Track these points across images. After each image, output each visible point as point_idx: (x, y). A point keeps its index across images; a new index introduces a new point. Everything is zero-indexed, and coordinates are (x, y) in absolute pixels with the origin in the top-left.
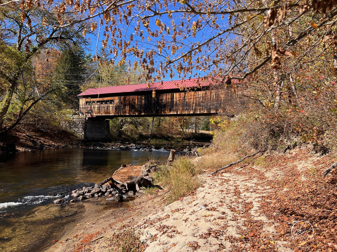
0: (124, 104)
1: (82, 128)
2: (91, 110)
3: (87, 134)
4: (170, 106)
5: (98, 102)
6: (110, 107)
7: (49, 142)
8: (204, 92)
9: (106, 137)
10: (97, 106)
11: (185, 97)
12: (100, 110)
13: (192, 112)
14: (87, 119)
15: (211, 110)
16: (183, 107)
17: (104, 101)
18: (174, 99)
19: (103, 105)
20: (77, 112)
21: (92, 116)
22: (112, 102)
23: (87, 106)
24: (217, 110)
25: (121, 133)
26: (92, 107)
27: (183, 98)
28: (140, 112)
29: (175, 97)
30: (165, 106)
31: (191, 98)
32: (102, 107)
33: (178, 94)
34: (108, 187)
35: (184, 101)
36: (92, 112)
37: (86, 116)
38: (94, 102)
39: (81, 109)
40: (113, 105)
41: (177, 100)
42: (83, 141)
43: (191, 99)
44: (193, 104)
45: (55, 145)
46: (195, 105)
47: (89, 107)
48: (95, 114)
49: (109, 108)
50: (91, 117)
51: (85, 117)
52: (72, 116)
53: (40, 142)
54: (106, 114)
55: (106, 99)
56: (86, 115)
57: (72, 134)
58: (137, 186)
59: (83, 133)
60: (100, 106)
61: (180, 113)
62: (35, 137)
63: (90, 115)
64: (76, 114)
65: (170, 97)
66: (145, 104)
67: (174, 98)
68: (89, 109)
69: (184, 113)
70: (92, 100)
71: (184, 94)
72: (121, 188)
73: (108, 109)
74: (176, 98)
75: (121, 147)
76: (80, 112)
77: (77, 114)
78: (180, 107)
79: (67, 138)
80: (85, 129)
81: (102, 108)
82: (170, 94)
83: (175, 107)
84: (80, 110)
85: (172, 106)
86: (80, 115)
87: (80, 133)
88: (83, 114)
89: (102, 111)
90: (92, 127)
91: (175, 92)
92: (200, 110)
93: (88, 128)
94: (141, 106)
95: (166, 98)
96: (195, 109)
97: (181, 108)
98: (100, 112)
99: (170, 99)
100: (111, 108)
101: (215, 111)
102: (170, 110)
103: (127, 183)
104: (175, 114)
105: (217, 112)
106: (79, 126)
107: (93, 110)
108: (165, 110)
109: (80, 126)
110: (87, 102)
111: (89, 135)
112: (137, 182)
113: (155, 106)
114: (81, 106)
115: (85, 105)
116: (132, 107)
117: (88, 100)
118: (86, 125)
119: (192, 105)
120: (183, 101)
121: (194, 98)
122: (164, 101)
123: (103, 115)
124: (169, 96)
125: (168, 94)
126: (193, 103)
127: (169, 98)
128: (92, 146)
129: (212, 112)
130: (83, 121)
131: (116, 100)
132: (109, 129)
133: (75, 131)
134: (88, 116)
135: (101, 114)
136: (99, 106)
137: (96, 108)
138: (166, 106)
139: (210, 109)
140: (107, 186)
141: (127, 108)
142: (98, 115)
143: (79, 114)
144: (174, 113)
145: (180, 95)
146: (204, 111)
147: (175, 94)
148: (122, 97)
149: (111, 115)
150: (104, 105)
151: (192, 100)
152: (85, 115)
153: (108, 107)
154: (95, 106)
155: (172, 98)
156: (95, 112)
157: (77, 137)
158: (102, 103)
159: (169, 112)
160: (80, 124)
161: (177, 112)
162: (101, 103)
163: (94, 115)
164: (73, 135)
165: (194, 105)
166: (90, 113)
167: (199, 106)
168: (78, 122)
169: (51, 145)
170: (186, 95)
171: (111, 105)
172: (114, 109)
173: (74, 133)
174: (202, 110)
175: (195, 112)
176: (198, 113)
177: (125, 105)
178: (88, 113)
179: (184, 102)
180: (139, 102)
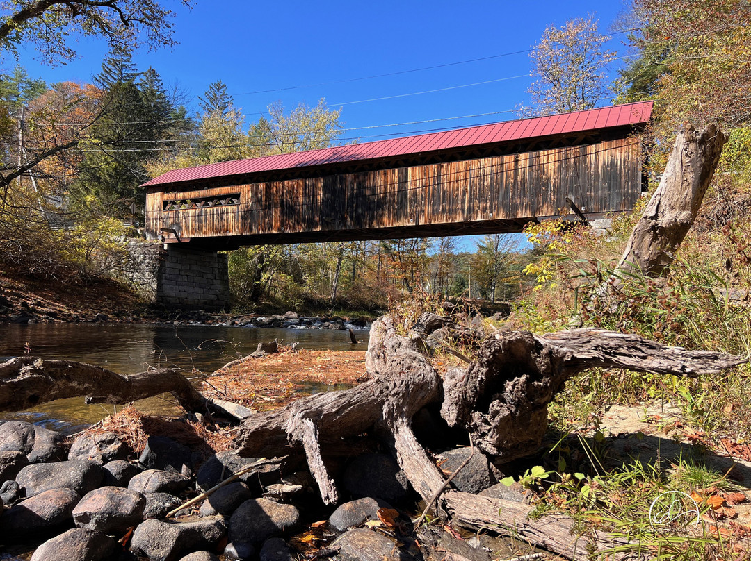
0: (265, 203)
1: (151, 272)
2: (178, 224)
3: (166, 287)
4: (397, 204)
5: (195, 201)
6: (227, 213)
7: (51, 305)
8: (497, 160)
9: (218, 299)
10: (194, 211)
11: (439, 176)
12: (200, 221)
13: (459, 219)
14: (166, 247)
15: (517, 209)
16: (434, 204)
17: (212, 199)
18: (409, 183)
19: (208, 210)
20: (139, 231)
21: (178, 239)
22: (235, 200)
23: (166, 213)
24: (535, 210)
25: (257, 293)
26: (181, 214)
27: (434, 181)
28: (311, 223)
29: (410, 178)
30: (380, 204)
31: (457, 178)
32: (206, 215)
33: (418, 169)
34: (125, 452)
35: (438, 187)
36: (180, 228)
37: (163, 240)
38: (184, 202)
39: (151, 221)
40: (236, 207)
41: (415, 185)
42: (152, 306)
43: (457, 181)
44: (464, 195)
45: (70, 315)
46: (471, 199)
47: (172, 214)
48: (188, 233)
49: (224, 217)
50: (177, 241)
51: (160, 242)
52: (125, 241)
53: (24, 304)
54: (216, 232)
55: (217, 191)
56: (163, 237)
57: (124, 289)
58: (405, 440)
59: (155, 286)
60: (202, 211)
61: (425, 222)
62: (9, 290)
63: (173, 236)
64: (135, 234)
65: (396, 180)
66: (325, 202)
67: (407, 182)
68: (172, 220)
69: (436, 222)
70: (181, 195)
71: (436, 169)
72: (244, 469)
73: (222, 218)
74: (414, 181)
75: (257, 319)
76: (147, 230)
77: (138, 234)
78: (425, 204)
79: (109, 299)
80: (159, 274)
81: (206, 218)
82: (396, 171)
83: (411, 207)
84: (148, 226)
85: (403, 203)
86: (148, 239)
87: (145, 285)
88: (154, 234)
89: (206, 226)
90: (180, 270)
91: (410, 166)
92: (484, 210)
93: (168, 271)
94: (312, 207)
95: (384, 182)
96: (471, 210)
97: (428, 208)
98: (200, 228)
99: (396, 186)
100: (231, 215)
101: (528, 212)
102: (397, 217)
103: (315, 416)
104: (410, 224)
105: (537, 215)
106: (144, 266)
107: (183, 224)
108: (381, 216)
109: (147, 265)
110: (165, 203)
111: (172, 291)
112: (399, 407)
113: (352, 207)
114: (150, 215)
115: (160, 210)
116: (289, 211)
117: (170, 196)
118: (162, 265)
119: (460, 197)
120: (434, 189)
121: (466, 179)
122: (378, 191)
123: (210, 235)
124: (393, 175)
125: (389, 172)
126: (464, 192)
127: (393, 181)
128: (178, 320)
129: (522, 214)
130: (155, 253)
131: (246, 191)
132: (225, 277)
133: (132, 279)
134: (167, 241)
135: (205, 233)
136: (198, 210)
137: (190, 218)
138: (386, 204)
139: (515, 207)
140: (113, 448)
141: (276, 214)
142: (196, 236)
143: (144, 236)
144: (409, 222)
145: (425, 172)
146: (497, 214)
147: (410, 169)
148: (262, 186)
149: (230, 234)
150: (212, 209)
151: (461, 183)
152: (160, 238)
153: (222, 213)
154: (188, 213)
155: (403, 181)
156: (188, 228)
157: (138, 296)
158: (206, 205)
159: (393, 222)
160: (146, 262)
161: (417, 220)
162: (203, 202)
163: (186, 236)
164: (126, 291)
165: (467, 196)
166: (174, 232)
167: (483, 201)
168: (141, 257)
169: (56, 314)
170: (444, 170)
171: (231, 208)
172: (239, 218)
173: (130, 285)
174: (491, 212)
175: (470, 218)
176: (479, 219)
177: (269, 207)
178: (169, 230)
179: (438, 190)
180: (309, 197)
